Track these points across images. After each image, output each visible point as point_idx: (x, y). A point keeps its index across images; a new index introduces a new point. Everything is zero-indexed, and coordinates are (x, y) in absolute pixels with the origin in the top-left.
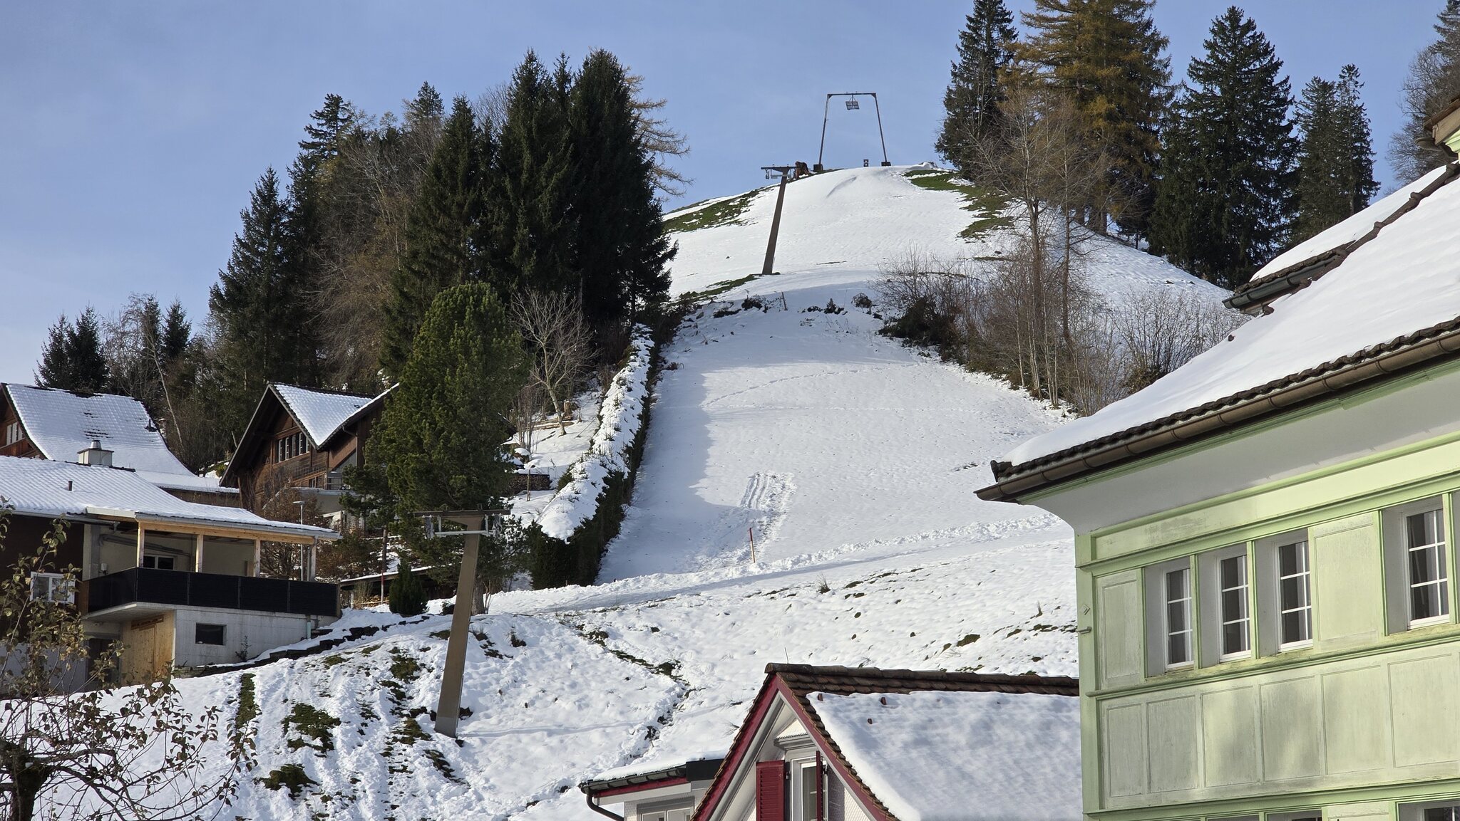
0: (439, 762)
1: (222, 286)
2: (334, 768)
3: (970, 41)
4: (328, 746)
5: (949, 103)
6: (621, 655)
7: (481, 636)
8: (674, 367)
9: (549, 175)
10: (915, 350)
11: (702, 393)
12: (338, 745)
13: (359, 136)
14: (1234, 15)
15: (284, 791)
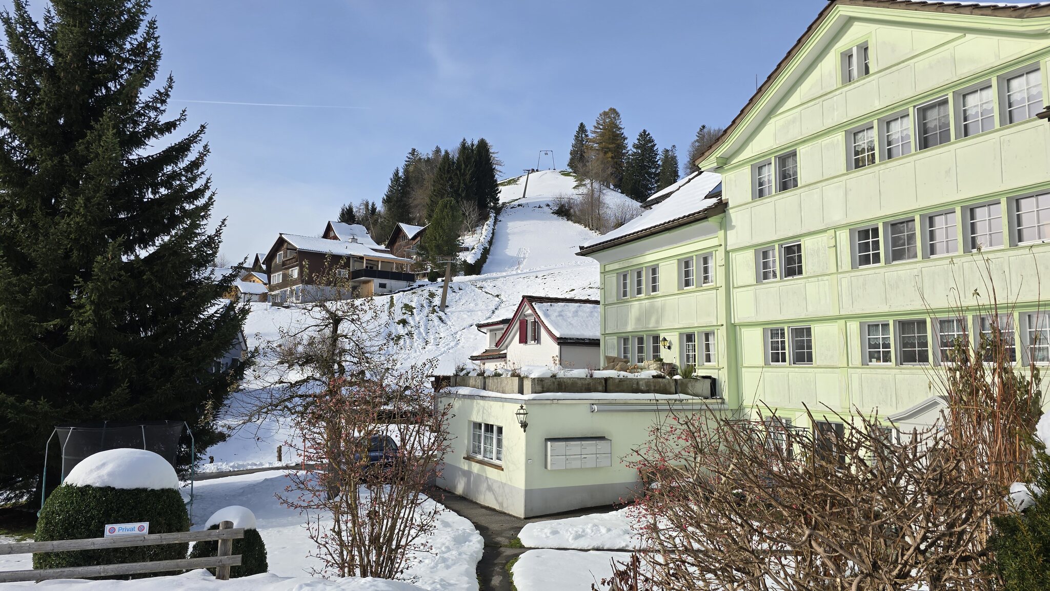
0: (440, 319)
1: (385, 197)
2: (414, 319)
3: (577, 137)
4: (412, 314)
5: (571, 154)
6: (486, 293)
7: (451, 288)
8: (500, 221)
9: (469, 171)
10: (561, 218)
11: (507, 228)
12: (415, 314)
13: (420, 159)
14: (645, 131)
15: (401, 325)
